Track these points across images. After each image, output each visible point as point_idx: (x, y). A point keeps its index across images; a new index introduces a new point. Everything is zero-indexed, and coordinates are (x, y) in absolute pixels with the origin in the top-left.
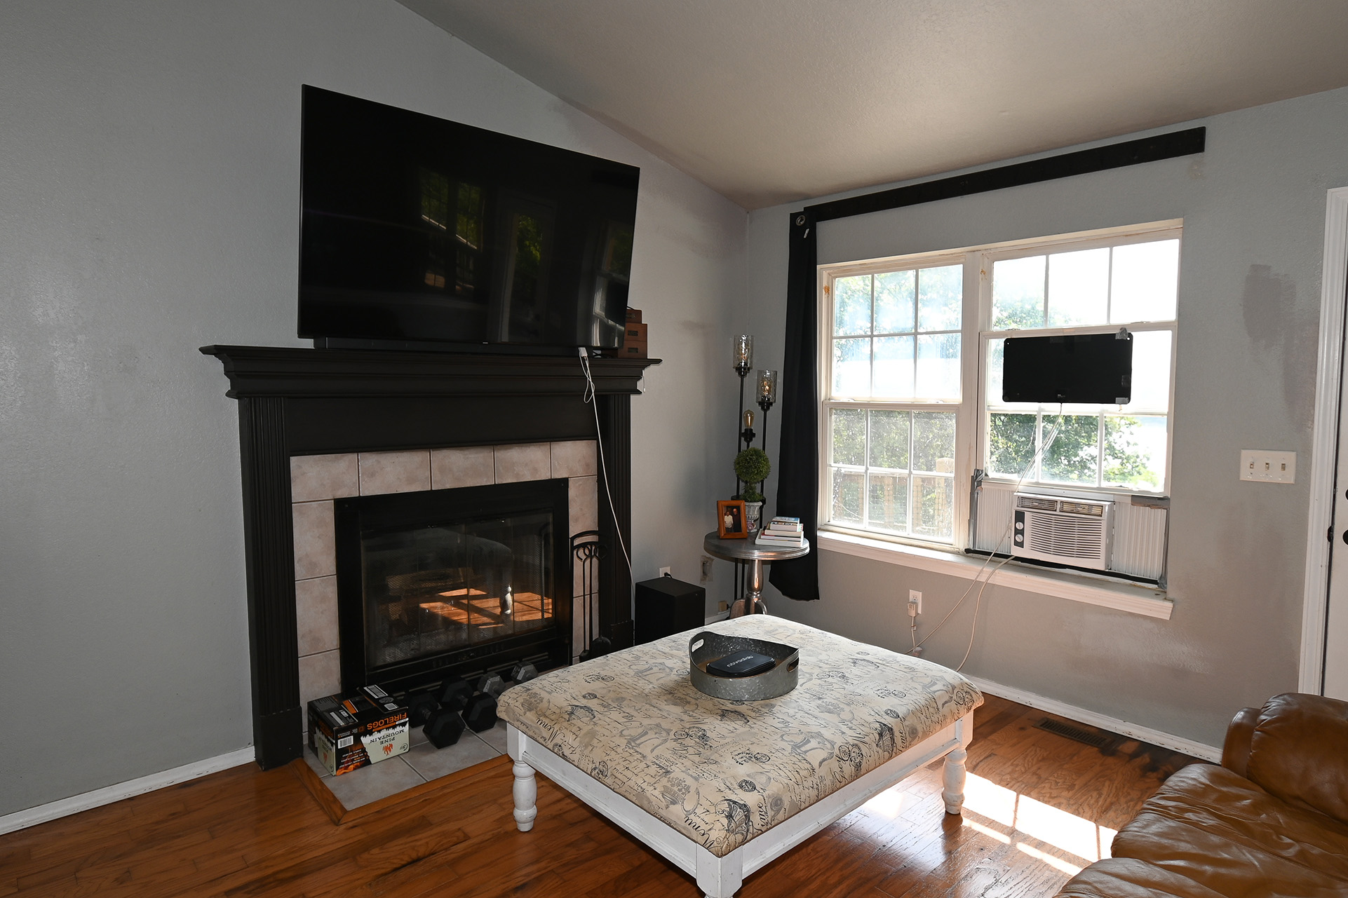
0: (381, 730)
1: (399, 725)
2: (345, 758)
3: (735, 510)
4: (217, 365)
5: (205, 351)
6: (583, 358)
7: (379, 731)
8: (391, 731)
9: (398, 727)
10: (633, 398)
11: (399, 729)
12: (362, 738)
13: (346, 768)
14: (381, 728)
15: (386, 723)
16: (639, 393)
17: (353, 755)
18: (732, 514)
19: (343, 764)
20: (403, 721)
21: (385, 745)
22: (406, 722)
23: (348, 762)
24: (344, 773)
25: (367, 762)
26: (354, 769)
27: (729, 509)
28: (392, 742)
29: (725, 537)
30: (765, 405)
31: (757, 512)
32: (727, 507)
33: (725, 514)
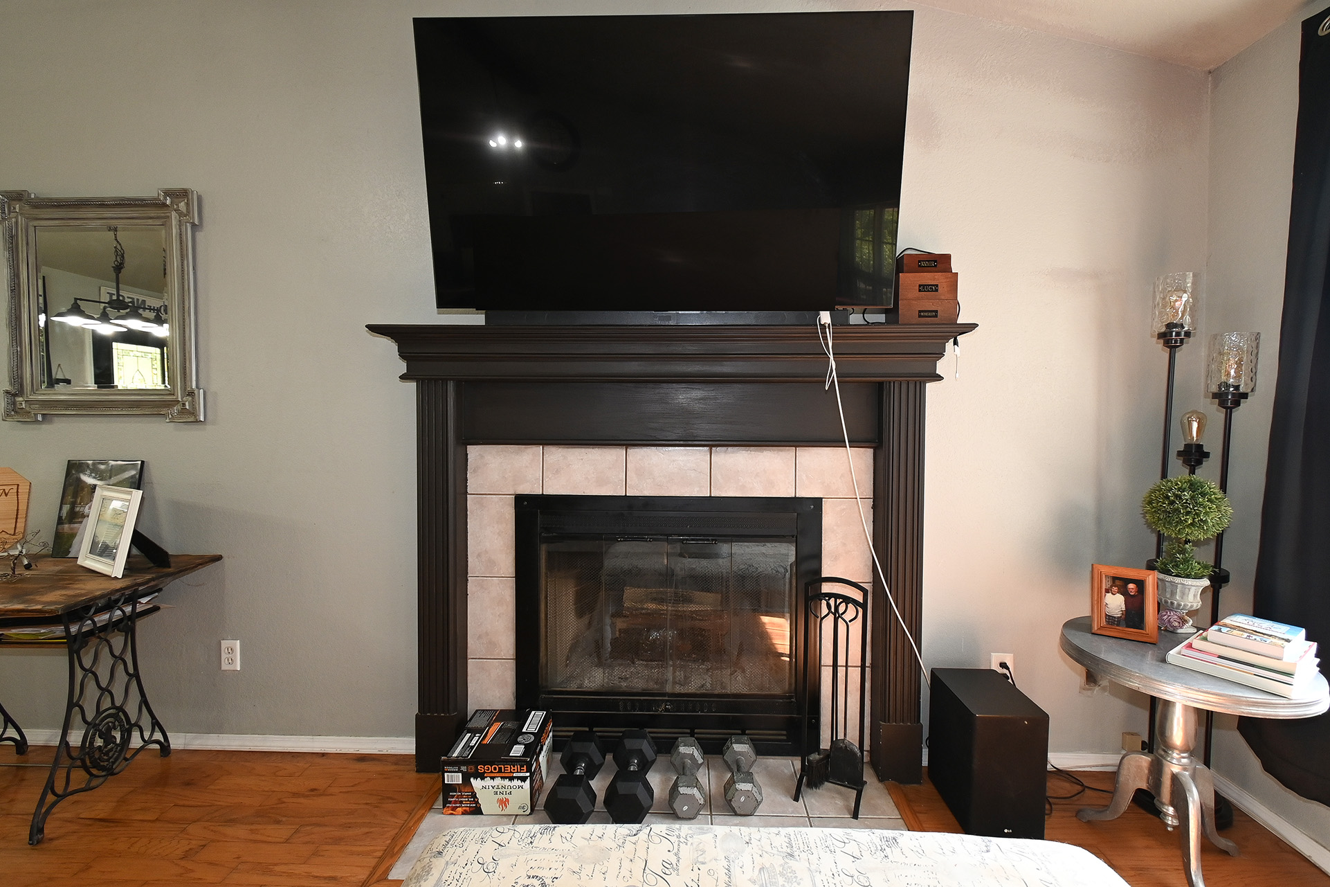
0: (495, 777)
1: (518, 778)
2: (453, 796)
3: (1131, 586)
4: (388, 347)
5: (374, 329)
6: (823, 327)
7: (493, 778)
8: (507, 782)
9: (516, 780)
10: (930, 387)
11: (517, 783)
12: (472, 780)
13: (454, 809)
14: (495, 775)
15: (500, 771)
16: (939, 378)
17: (462, 796)
18: (1124, 592)
19: (450, 802)
20: (521, 775)
21: (501, 796)
22: (527, 777)
23: (455, 802)
24: (452, 814)
25: (477, 811)
26: (463, 814)
27: (1118, 582)
28: (507, 796)
29: (1099, 632)
30: (1230, 399)
31: (1195, 596)
32: (1114, 579)
33: (1107, 591)
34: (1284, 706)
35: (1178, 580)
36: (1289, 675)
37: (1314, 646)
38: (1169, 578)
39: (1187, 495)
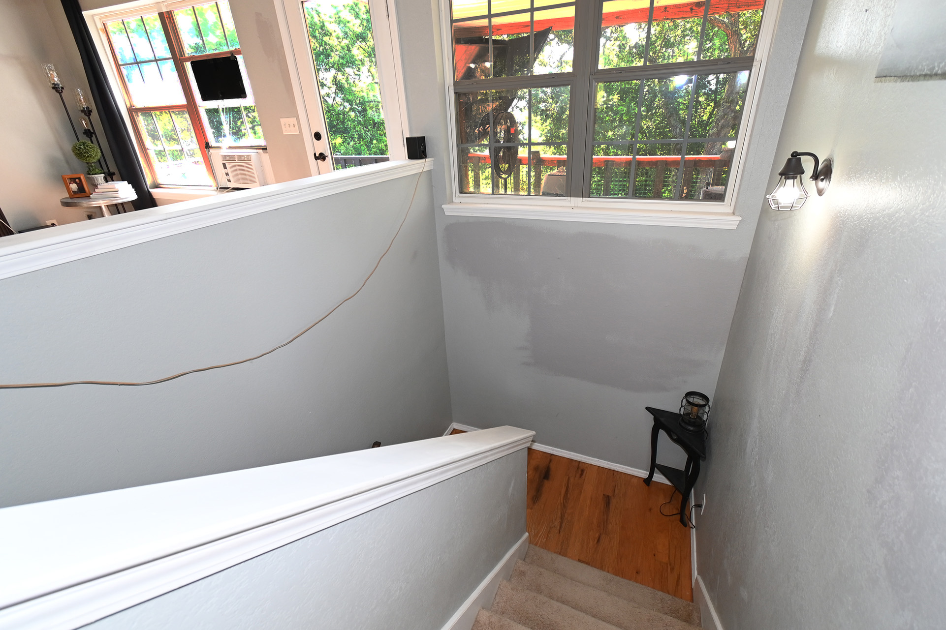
3: (77, 180)
18: (75, 183)
27: (72, 180)
30: (87, 112)
31: (101, 180)
32: (71, 179)
33: (70, 184)
34: (119, 199)
35: (93, 176)
36: (117, 191)
37: (130, 185)
38: (90, 176)
39: (82, 147)
